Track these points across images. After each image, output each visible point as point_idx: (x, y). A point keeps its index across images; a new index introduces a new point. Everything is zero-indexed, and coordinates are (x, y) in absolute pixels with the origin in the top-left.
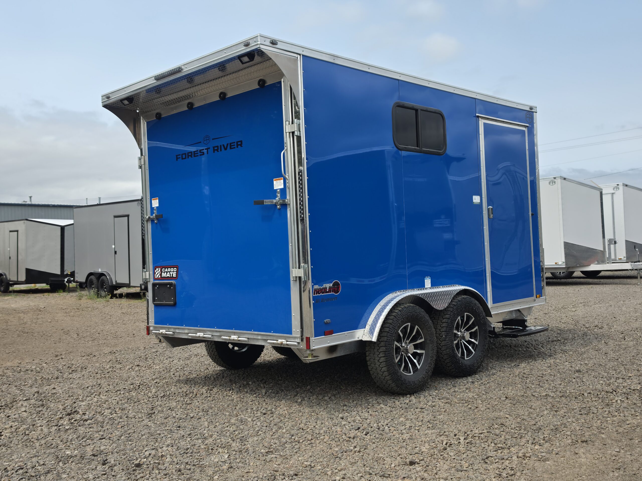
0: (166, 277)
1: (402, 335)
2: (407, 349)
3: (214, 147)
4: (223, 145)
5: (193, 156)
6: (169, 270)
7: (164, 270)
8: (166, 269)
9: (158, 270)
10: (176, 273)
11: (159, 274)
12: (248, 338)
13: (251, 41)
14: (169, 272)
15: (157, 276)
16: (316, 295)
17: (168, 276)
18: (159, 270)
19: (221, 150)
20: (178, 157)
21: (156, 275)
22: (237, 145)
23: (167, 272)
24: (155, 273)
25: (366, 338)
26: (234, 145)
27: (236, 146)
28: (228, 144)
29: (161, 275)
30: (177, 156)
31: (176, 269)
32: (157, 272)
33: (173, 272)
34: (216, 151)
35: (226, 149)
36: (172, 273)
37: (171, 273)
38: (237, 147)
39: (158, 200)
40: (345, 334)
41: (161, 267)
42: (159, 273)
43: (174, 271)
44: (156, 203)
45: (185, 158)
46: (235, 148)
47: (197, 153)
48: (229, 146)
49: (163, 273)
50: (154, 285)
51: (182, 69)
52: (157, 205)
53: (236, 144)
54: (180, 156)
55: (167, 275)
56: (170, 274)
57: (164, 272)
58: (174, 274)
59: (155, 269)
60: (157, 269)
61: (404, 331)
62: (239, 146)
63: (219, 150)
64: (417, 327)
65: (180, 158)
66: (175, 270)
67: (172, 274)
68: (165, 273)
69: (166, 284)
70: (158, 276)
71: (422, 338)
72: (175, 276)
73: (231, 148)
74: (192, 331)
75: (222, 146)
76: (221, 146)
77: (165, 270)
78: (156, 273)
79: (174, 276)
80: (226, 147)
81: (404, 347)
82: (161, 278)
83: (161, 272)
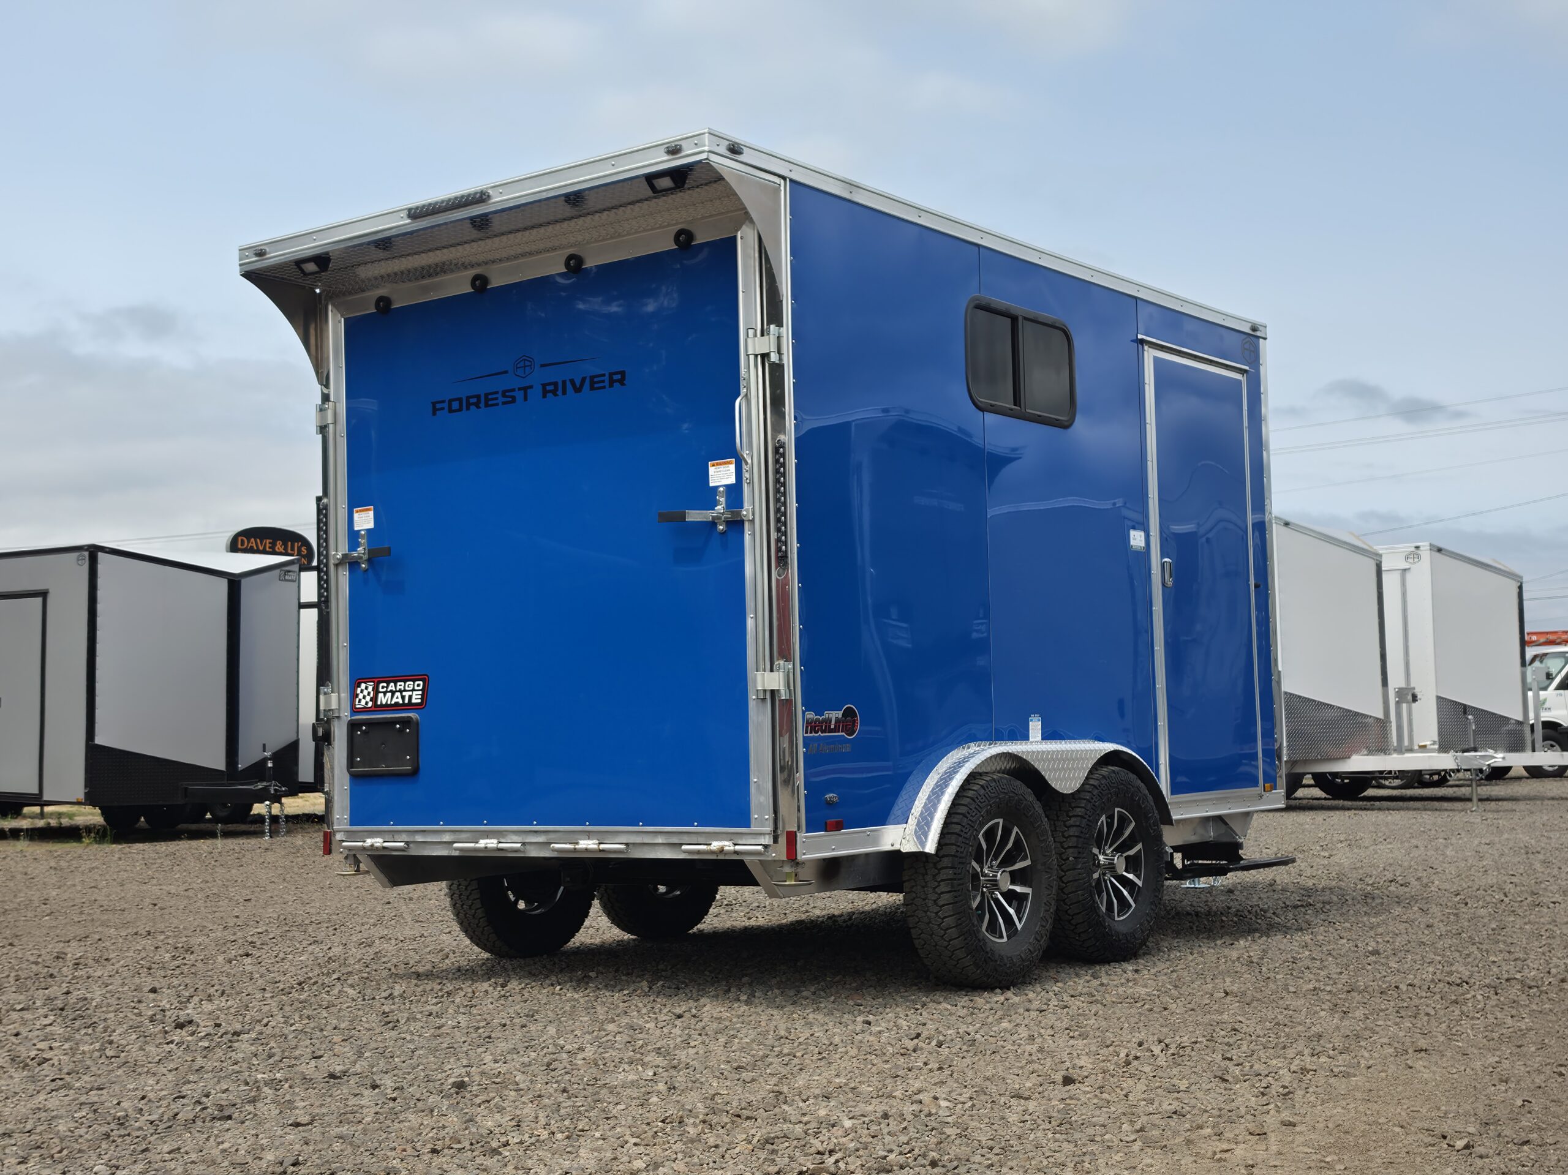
0: (391, 705)
1: (984, 847)
2: (996, 881)
3: (544, 386)
4: (572, 382)
5: (482, 405)
6: (400, 685)
7: (383, 687)
8: (392, 684)
9: (366, 688)
10: (420, 692)
11: (368, 699)
12: (627, 844)
13: (684, 144)
14: (400, 691)
15: (363, 702)
16: (809, 735)
17: (397, 704)
18: (370, 689)
19: (564, 392)
20: (438, 406)
21: (360, 701)
22: (612, 382)
23: (393, 693)
24: (357, 695)
25: (908, 847)
26: (603, 381)
27: (607, 384)
28: (583, 380)
29: (374, 699)
30: (434, 404)
31: (421, 683)
32: (362, 691)
33: (413, 690)
34: (549, 395)
35: (578, 390)
36: (410, 693)
37: (404, 693)
38: (611, 385)
39: (371, 514)
40: (865, 832)
41: (376, 680)
42: (369, 694)
43: (416, 688)
44: (364, 520)
45: (460, 410)
46: (604, 387)
47: (496, 399)
48: (588, 381)
49: (381, 695)
50: (353, 726)
51: (489, 197)
52: (371, 525)
53: (606, 378)
54: (445, 405)
55: (395, 700)
56: (403, 697)
57: (385, 693)
58: (414, 697)
59: (355, 683)
60: (363, 686)
61: (990, 835)
62: (617, 385)
63: (560, 392)
64: (1016, 829)
65: (442, 409)
66: (418, 685)
67: (410, 697)
68: (389, 695)
69: (392, 722)
70: (367, 703)
71: (1025, 858)
72: (419, 701)
73: (592, 388)
74: (463, 836)
75: (568, 384)
76: (564, 382)
77: (387, 687)
78: (361, 696)
79: (414, 701)
80: (578, 385)
81: (986, 875)
82: (373, 709)
83: (376, 691)
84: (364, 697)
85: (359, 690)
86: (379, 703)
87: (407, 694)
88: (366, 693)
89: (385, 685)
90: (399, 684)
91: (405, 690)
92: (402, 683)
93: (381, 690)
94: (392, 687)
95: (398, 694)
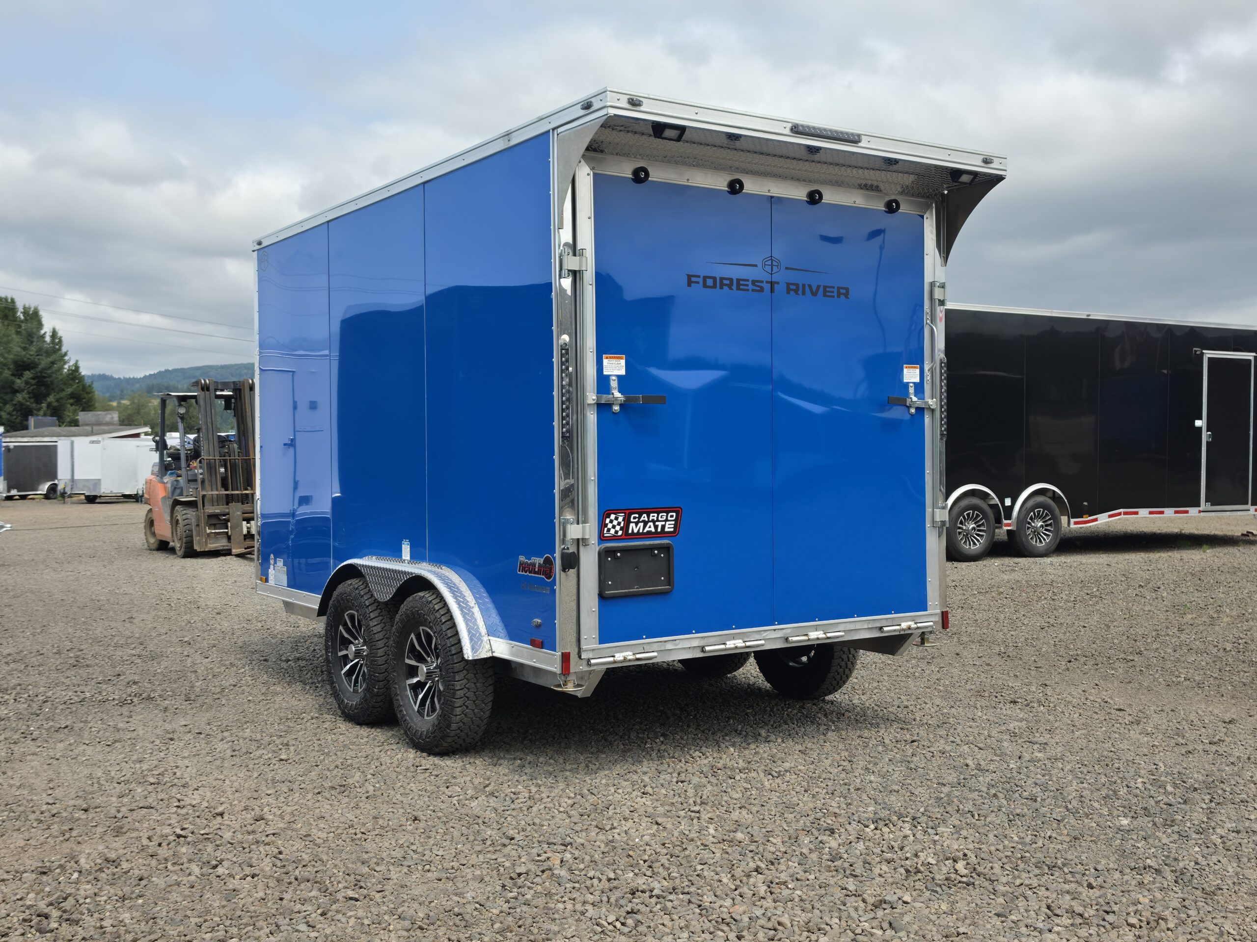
0: (643, 533)
3: (788, 284)
4: (810, 286)
5: (734, 287)
6: (653, 516)
7: (635, 518)
8: (644, 515)
9: (616, 519)
10: (673, 522)
11: (618, 528)
12: (844, 631)
14: (653, 521)
15: (612, 531)
17: (649, 532)
18: (620, 519)
19: (804, 293)
20: (693, 279)
21: (609, 530)
22: (839, 294)
23: (645, 523)
24: (606, 525)
26: (833, 292)
27: (835, 294)
28: (818, 287)
29: (625, 529)
30: (689, 277)
31: (674, 514)
32: (611, 521)
33: (667, 520)
34: (792, 293)
35: (814, 294)
36: (663, 523)
37: (657, 523)
38: (839, 297)
39: (623, 362)
41: (627, 512)
42: (619, 524)
43: (669, 518)
44: (615, 367)
45: (714, 287)
46: (833, 297)
47: (747, 285)
48: (821, 290)
49: (632, 525)
50: (604, 555)
52: (623, 372)
53: (835, 290)
54: (701, 280)
55: (647, 529)
56: (656, 527)
57: (637, 524)
58: (667, 526)
59: (604, 515)
60: (613, 517)
62: (842, 297)
63: (800, 292)
65: (698, 283)
66: (672, 516)
67: (663, 527)
68: (641, 525)
70: (616, 532)
72: (672, 530)
73: (825, 295)
74: (712, 640)
75: (807, 289)
76: (804, 285)
77: (639, 518)
78: (610, 526)
79: (667, 530)
80: (814, 290)
82: (624, 537)
83: (627, 521)
84: (614, 527)
85: (608, 520)
86: (630, 531)
87: (660, 524)
88: (615, 522)
89: (637, 516)
90: (651, 515)
91: (658, 520)
92: (656, 515)
93: (632, 520)
94: (644, 517)
95: (651, 524)
